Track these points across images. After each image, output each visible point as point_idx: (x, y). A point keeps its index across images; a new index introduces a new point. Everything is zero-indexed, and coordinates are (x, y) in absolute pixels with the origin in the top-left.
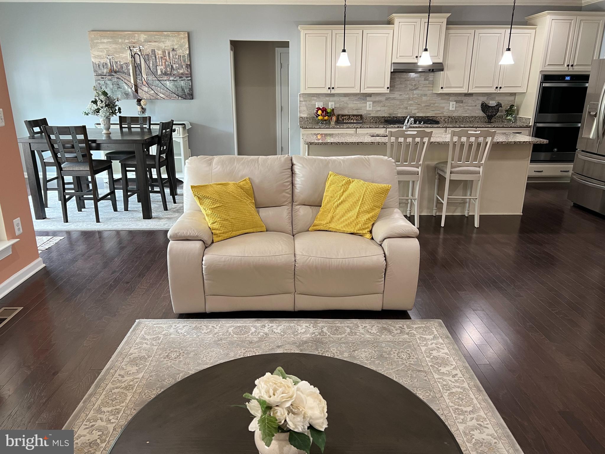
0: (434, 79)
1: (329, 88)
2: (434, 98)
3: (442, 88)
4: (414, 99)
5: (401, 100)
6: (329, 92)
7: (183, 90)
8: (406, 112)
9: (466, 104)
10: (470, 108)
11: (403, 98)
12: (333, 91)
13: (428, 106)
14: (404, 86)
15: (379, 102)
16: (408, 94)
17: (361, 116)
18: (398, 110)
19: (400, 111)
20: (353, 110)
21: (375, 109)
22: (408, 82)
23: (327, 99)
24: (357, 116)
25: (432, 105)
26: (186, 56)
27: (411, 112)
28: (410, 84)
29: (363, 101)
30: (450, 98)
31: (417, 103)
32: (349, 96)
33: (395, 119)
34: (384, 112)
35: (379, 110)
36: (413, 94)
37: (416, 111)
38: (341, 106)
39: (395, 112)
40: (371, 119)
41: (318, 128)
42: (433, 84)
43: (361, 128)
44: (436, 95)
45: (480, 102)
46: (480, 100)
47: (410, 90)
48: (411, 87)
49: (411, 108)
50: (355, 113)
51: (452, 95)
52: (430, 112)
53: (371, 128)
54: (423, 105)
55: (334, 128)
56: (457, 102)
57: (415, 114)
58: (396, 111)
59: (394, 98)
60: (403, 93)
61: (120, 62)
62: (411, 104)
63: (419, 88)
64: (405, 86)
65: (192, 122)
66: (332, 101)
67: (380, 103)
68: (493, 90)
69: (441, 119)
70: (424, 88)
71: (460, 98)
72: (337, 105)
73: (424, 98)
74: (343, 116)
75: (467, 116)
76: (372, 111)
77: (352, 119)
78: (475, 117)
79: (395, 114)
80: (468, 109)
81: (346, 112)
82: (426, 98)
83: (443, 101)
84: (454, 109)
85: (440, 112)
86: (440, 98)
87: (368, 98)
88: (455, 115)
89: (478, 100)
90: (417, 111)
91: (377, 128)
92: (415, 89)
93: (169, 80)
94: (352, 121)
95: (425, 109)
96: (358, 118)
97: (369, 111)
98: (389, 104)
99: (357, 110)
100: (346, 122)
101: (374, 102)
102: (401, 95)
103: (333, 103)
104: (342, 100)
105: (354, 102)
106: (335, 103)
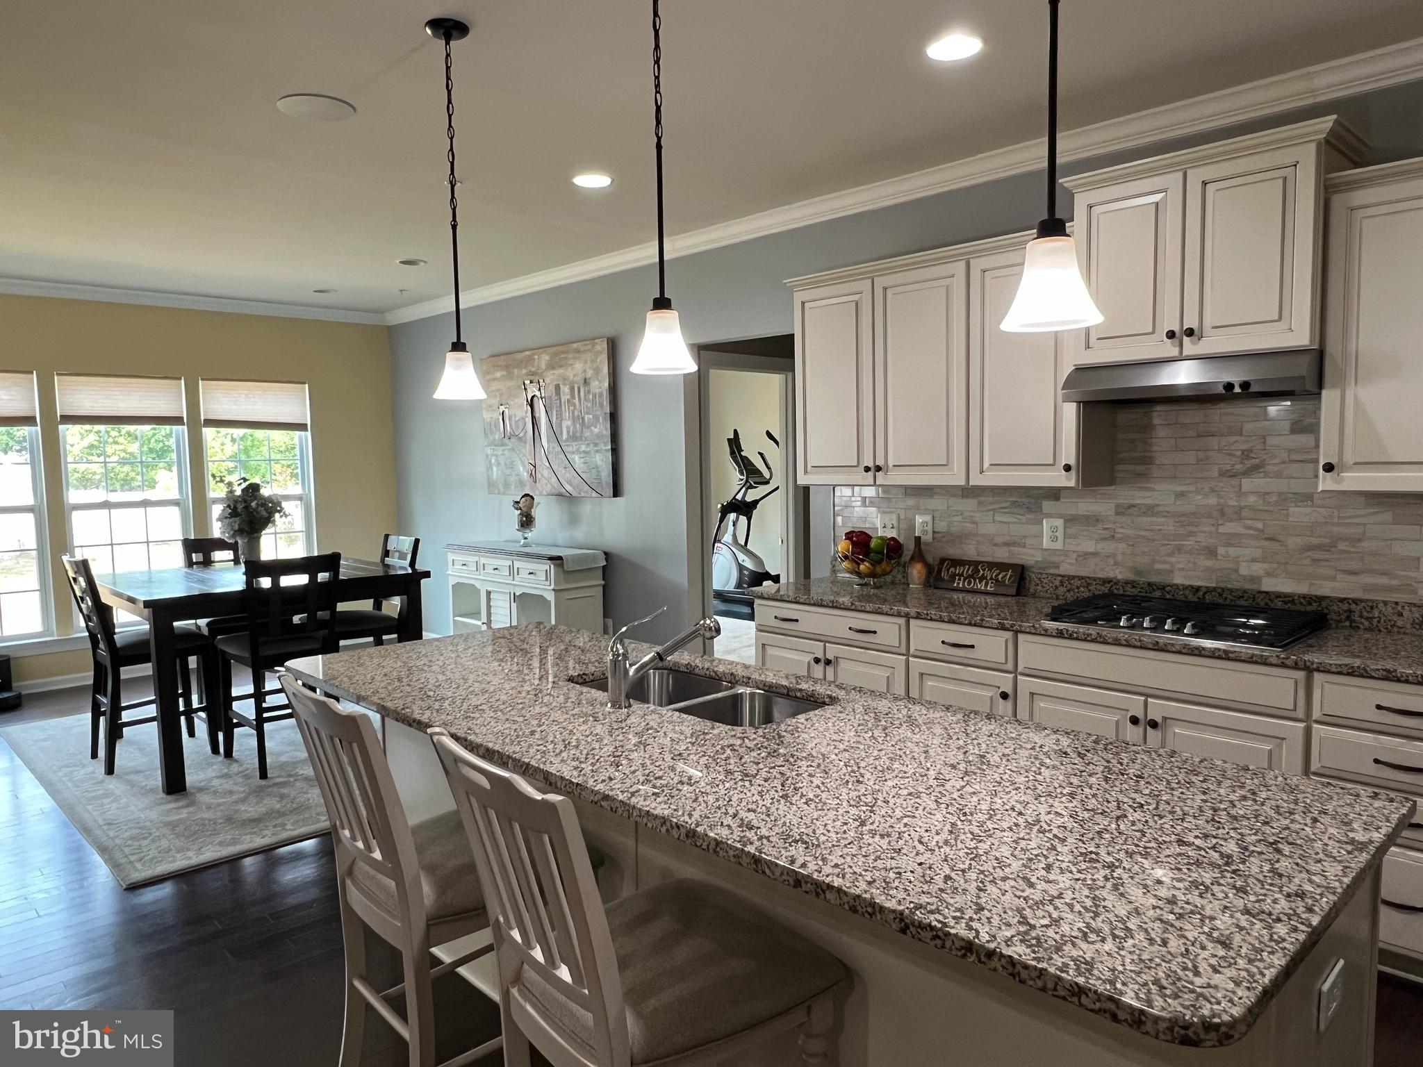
1: (867, 469)
3: (1331, 467)
4: (1245, 513)
5: (1184, 515)
7: (599, 473)
8: (1207, 569)
11: (1191, 508)
13: (1319, 547)
14: (1191, 457)
15: (1094, 520)
16: (1212, 490)
17: (1019, 568)
18: (1171, 555)
19: (1180, 561)
20: (996, 545)
21: (1075, 548)
22: (1214, 443)
23: (911, 501)
24: (1003, 567)
25: (1344, 546)
26: (605, 393)
27: (1236, 571)
28: (1219, 451)
29: (1031, 516)
31: (1262, 531)
32: (978, 496)
33: (1158, 594)
34: (1111, 561)
35: (1092, 550)
36: (1240, 494)
37: (1258, 569)
38: (953, 529)
39: (1158, 566)
40: (1057, 583)
47: (1223, 474)
48: (1228, 462)
49: (1232, 551)
50: (1001, 555)
52: (1334, 579)
54: (1294, 542)
57: (1253, 579)
58: (1165, 562)
60: (1192, 488)
62: (1235, 535)
63: (1270, 468)
64: (1199, 460)
66: (925, 511)
67: (1094, 526)
70: (1295, 465)
72: (942, 526)
73: (1299, 514)
74: (955, 563)
76: (1065, 553)
77: (982, 578)
79: (1159, 572)
81: (970, 551)
82: (1308, 510)
85: (1394, 582)
87: (1047, 505)
90: (1265, 566)
91: (975, 625)
92: (1249, 472)
93: (578, 451)
94: (981, 586)
95: (1307, 562)
96: (1002, 578)
97: (1054, 552)
98: (1129, 532)
99: (1007, 544)
100: (961, 586)
101: (1070, 520)
102: (1181, 495)
103: (927, 518)
104: (957, 508)
105: (997, 518)
106: (934, 518)
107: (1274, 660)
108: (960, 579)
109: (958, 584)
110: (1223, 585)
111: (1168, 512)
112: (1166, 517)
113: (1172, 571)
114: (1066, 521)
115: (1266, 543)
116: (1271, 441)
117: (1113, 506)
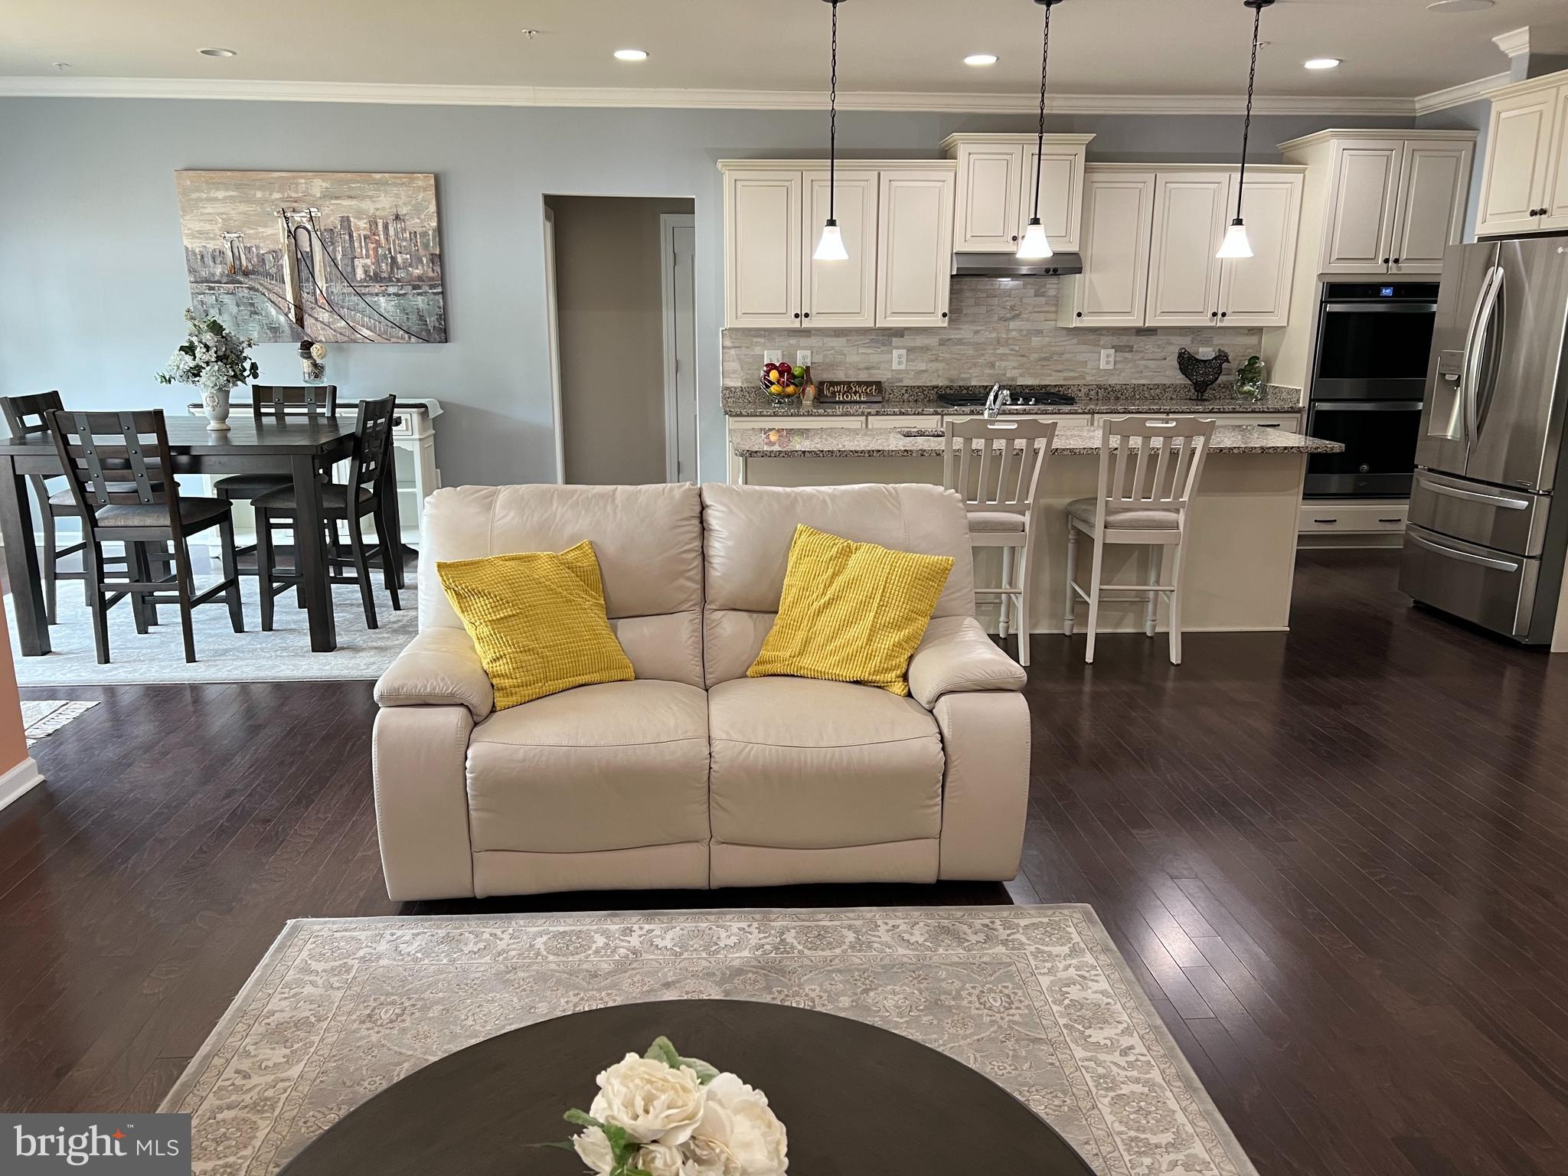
0: (1058, 293)
1: (797, 316)
2: (1060, 339)
3: (1079, 315)
4: (1010, 342)
5: (978, 344)
6: (796, 324)
7: (421, 318)
8: (990, 375)
9: (1142, 354)
10: (1151, 364)
11: (982, 339)
12: (807, 324)
13: (1046, 359)
14: (983, 310)
15: (925, 349)
16: (994, 329)
17: (878, 384)
18: (970, 368)
19: (975, 371)
20: (859, 369)
21: (914, 368)
22: (995, 301)
23: (793, 341)
24: (868, 384)
25: (1056, 357)
26: (430, 232)
27: (1005, 375)
28: (999, 306)
29: (885, 348)
30: (1099, 340)
31: (1018, 351)
32: (847, 336)
33: (965, 392)
34: (936, 375)
35: (924, 368)
36: (1008, 331)
37: (1016, 373)
38: (827, 360)
39: (963, 376)
40: (904, 391)
41: (770, 416)
42: (1056, 305)
43: (877, 414)
44: (1064, 332)
45: (1177, 351)
46: (1175, 344)
47: (999, 319)
48: (1003, 312)
49: (1004, 364)
50: (863, 377)
51: (1104, 332)
52: (1051, 375)
53: (904, 414)
54: (1034, 356)
55: (811, 415)
56: (1118, 349)
57: (1013, 379)
58: (967, 373)
59: (960, 339)
60: (984, 328)
61: (258, 248)
62: (1004, 354)
63: (1023, 316)
64: (987, 311)
65: (443, 399)
66: (805, 348)
67: (926, 353)
68: (1205, 321)
69: (1080, 391)
70: (1036, 315)
71: (1125, 338)
72: (818, 359)
73: (1036, 341)
74: (833, 384)
75: (1144, 385)
76: (907, 371)
77: (856, 393)
78: (1165, 387)
79: (963, 379)
80: (1146, 367)
81: (840, 375)
82: (1041, 339)
83: (1084, 347)
84: (1111, 367)
85: (1076, 375)
86: (1075, 341)
87: (895, 340)
88: (1113, 381)
89: (1170, 344)
90: (1020, 371)
92: (1013, 318)
93: (385, 294)
94: (856, 398)
95: (1039, 367)
96: (871, 391)
97: (899, 371)
98: (947, 356)
99: (868, 368)
100: (841, 399)
101: (910, 350)
102: (976, 332)
103: (808, 353)
104: (830, 344)
105: (860, 351)
106: (812, 353)
107: (1080, 411)
108: (839, 395)
109: (839, 398)
113: (971, 378)
114: (908, 351)
115: (1020, 358)
116: (1024, 300)
117: (937, 340)
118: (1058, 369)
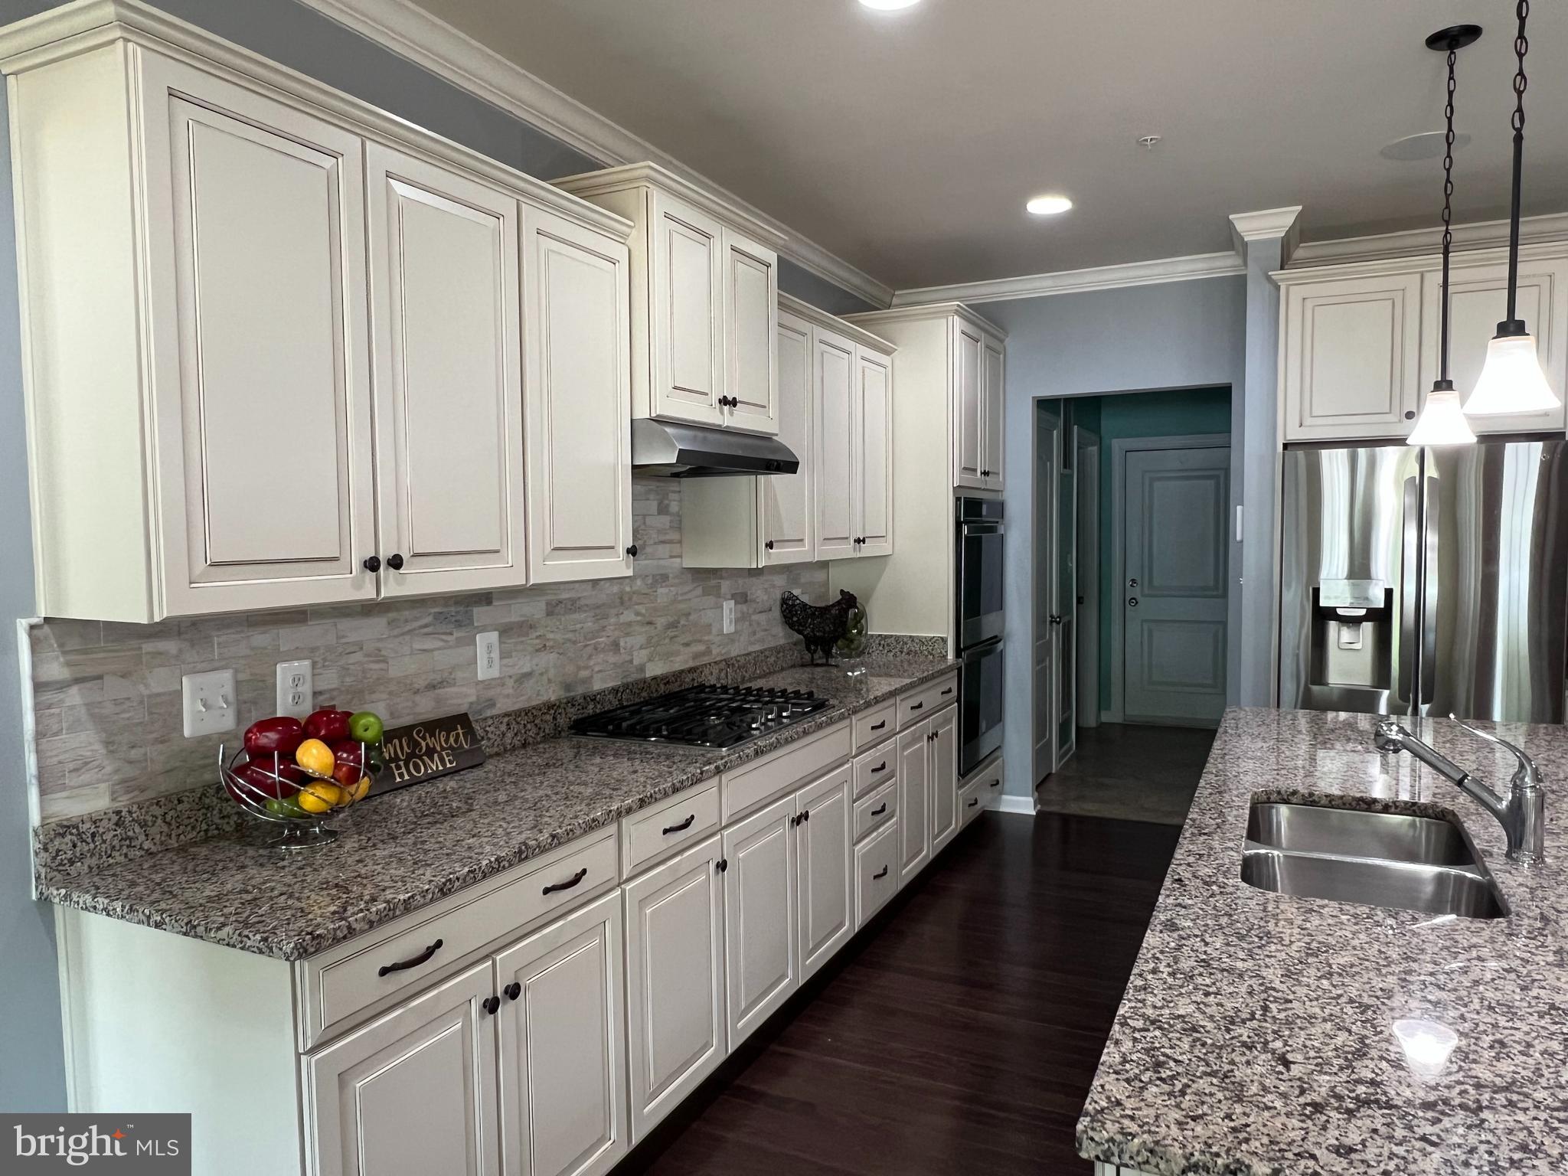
0: (681, 507)
1: (369, 565)
2: (687, 588)
3: (770, 545)
4: (635, 598)
5: (598, 607)
6: (367, 588)
8: (616, 665)
9: (754, 605)
10: (760, 618)
11: (604, 598)
12: (393, 586)
13: (673, 625)
15: (527, 627)
17: (462, 720)
18: (590, 657)
19: (596, 662)
21: (512, 672)
23: (261, 639)
25: (683, 621)
27: (631, 662)
29: (461, 634)
30: (721, 589)
31: (644, 615)
34: (545, 680)
35: (526, 669)
37: (643, 656)
38: (349, 680)
39: (584, 674)
40: (503, 728)
42: (680, 529)
44: (690, 576)
46: (777, 587)
49: (630, 641)
50: (426, 708)
52: (680, 653)
54: (661, 622)
56: (736, 599)
57: (642, 668)
58: (586, 668)
59: (573, 601)
62: (629, 624)
63: (647, 549)
67: (528, 635)
69: (712, 674)
70: (661, 546)
71: (740, 581)
72: (330, 679)
73: (662, 594)
75: (761, 652)
76: (500, 682)
77: (430, 752)
78: (778, 650)
80: (758, 624)
82: (667, 590)
83: (708, 601)
84: (733, 628)
85: (704, 647)
86: (700, 590)
87: (480, 614)
88: (737, 650)
90: (647, 652)
94: (435, 766)
95: (668, 642)
96: (456, 741)
97: (487, 684)
98: (559, 637)
99: (432, 687)
100: (407, 777)
101: (505, 631)
103: (303, 666)
104: (353, 637)
105: (417, 646)
106: (314, 665)
108: (398, 768)
109: (401, 775)
110: (625, 681)
111: (587, 605)
112: (586, 611)
113: (592, 677)
114: (500, 634)
115: (647, 628)
116: (648, 520)
117: (542, 605)
118: (685, 641)
